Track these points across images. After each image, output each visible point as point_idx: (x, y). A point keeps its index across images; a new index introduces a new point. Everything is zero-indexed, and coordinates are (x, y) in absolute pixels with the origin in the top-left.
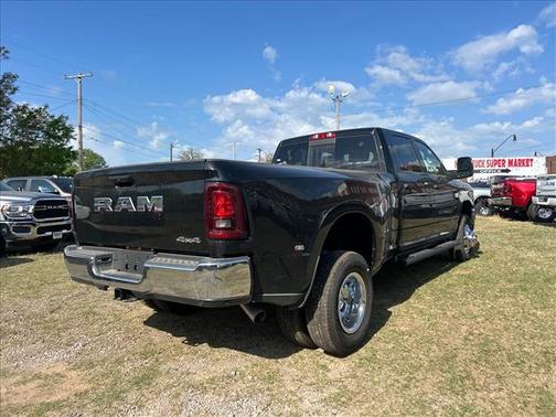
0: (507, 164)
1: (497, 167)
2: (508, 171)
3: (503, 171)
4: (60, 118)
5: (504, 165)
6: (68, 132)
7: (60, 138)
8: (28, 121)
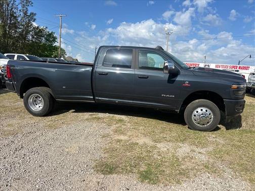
0: (238, 68)
1: (233, 69)
2: (238, 71)
3: (236, 71)
4: (52, 32)
5: (237, 68)
6: (54, 39)
7: (51, 41)
8: (39, 32)
